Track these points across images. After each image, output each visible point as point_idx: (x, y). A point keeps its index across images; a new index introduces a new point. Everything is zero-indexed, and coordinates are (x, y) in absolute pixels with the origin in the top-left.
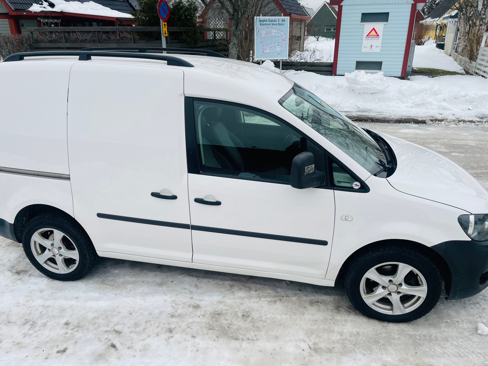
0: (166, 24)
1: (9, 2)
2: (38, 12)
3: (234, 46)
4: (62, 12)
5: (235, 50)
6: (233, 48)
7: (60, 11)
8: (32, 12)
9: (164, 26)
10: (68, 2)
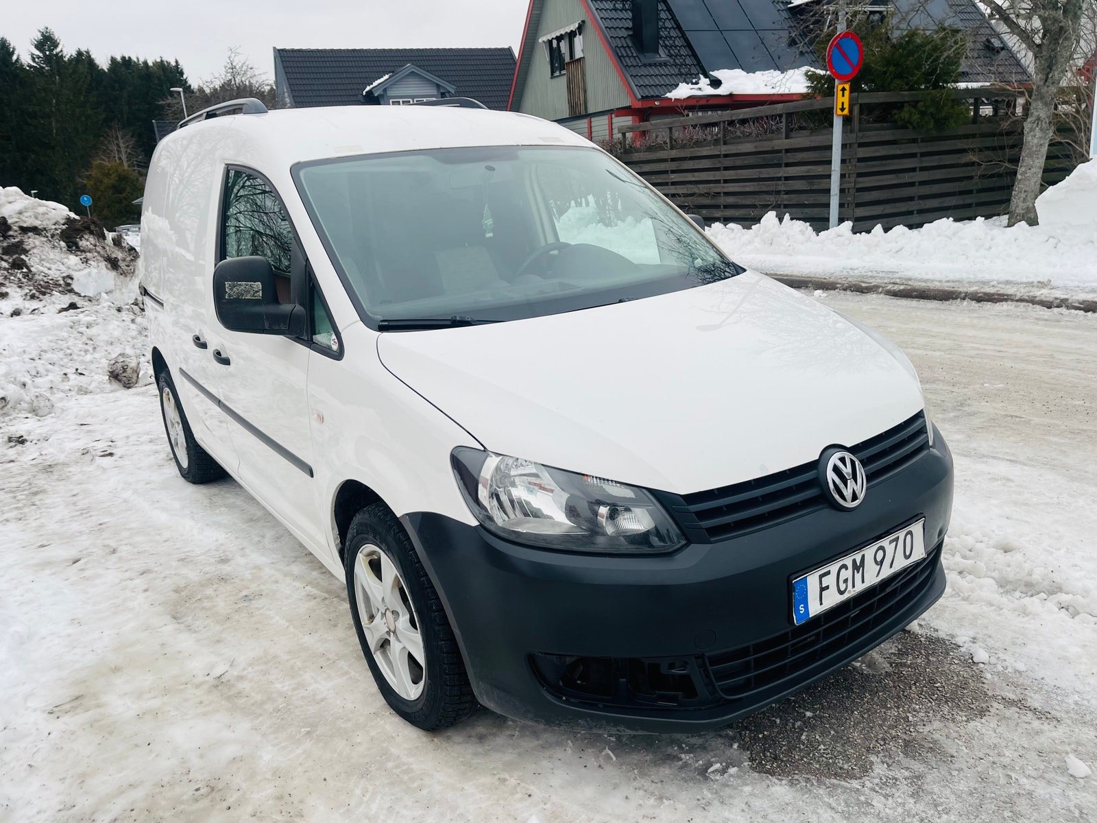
0: (847, 86)
1: (636, 85)
2: (682, 98)
3: (1035, 125)
4: (731, 95)
5: (1038, 134)
6: (1032, 130)
7: (728, 93)
8: (671, 99)
9: (840, 93)
10: (751, 74)
